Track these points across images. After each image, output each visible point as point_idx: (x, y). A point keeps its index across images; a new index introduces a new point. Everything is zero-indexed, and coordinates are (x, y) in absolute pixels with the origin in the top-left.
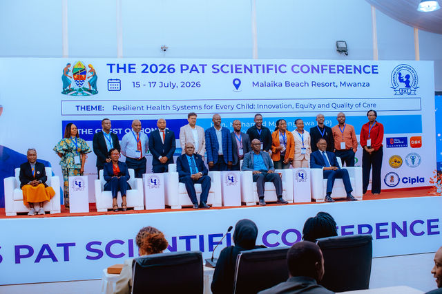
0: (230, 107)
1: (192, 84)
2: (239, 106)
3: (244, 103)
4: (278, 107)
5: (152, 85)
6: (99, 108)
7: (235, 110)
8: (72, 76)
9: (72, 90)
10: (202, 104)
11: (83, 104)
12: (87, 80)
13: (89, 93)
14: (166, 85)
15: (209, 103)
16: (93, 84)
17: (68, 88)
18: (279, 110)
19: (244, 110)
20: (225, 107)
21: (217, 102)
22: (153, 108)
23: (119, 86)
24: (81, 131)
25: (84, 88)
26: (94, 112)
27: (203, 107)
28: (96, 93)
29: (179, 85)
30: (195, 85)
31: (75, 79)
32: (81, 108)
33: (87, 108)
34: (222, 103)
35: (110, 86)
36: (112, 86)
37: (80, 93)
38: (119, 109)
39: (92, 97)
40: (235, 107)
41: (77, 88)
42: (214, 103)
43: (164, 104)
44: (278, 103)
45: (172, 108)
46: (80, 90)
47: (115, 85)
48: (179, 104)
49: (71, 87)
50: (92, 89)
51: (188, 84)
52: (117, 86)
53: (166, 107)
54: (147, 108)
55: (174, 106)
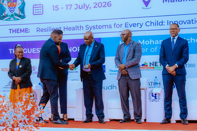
0: (139, 25)
1: (103, 4)
2: (148, 24)
3: (153, 20)
4: (189, 22)
5: (69, 7)
6: (26, 30)
7: (144, 27)
8: (6, 4)
9: (7, 16)
10: (112, 23)
11: (14, 27)
12: (17, 7)
13: (19, 18)
14: (81, 7)
15: (119, 22)
16: (22, 9)
17: (4, 14)
18: (191, 25)
19: (152, 27)
20: (134, 25)
21: (126, 21)
22: (69, 29)
23: (41, 11)
24: (12, 51)
25: (15, 14)
26: (22, 34)
27: (113, 26)
28: (23, 17)
29: (92, 6)
30: (106, 5)
31: (8, 6)
32: (13, 31)
33: (17, 31)
34: (131, 21)
35: (35, 11)
36: (36, 11)
37: (12, 19)
38: (42, 30)
39: (21, 21)
40: (144, 25)
41: (10, 14)
42: (123, 22)
43: (78, 24)
44: (190, 18)
45: (85, 28)
46: (12, 16)
47: (38, 9)
48: (91, 24)
49: (6, 13)
50: (21, 14)
51: (100, 5)
52: (40, 11)
53: (80, 27)
54: (64, 29)
55: (87, 26)
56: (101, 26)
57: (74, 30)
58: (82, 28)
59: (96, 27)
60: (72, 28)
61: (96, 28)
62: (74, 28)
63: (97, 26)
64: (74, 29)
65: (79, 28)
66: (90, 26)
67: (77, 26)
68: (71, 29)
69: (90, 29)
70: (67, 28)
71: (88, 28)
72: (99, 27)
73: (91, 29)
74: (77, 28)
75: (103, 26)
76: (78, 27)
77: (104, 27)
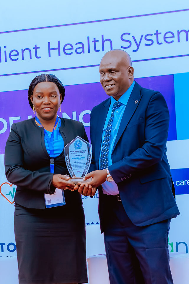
45: (117, 43)
53: (103, 42)
54: (50, 49)
55: (125, 37)
56: (171, 35)
57: (83, 52)
58: (107, 44)
59: (154, 38)
60: (75, 47)
61: (155, 41)
62: (80, 46)
63: (157, 34)
64: (81, 49)
65: (99, 46)
66: (133, 37)
67: (91, 40)
68: (74, 51)
69: (134, 46)
70: (59, 48)
71: (128, 44)
72: (165, 38)
73: (138, 46)
74: (92, 45)
75: (179, 33)
76: (95, 41)
77: (183, 35)
